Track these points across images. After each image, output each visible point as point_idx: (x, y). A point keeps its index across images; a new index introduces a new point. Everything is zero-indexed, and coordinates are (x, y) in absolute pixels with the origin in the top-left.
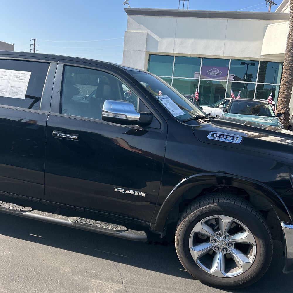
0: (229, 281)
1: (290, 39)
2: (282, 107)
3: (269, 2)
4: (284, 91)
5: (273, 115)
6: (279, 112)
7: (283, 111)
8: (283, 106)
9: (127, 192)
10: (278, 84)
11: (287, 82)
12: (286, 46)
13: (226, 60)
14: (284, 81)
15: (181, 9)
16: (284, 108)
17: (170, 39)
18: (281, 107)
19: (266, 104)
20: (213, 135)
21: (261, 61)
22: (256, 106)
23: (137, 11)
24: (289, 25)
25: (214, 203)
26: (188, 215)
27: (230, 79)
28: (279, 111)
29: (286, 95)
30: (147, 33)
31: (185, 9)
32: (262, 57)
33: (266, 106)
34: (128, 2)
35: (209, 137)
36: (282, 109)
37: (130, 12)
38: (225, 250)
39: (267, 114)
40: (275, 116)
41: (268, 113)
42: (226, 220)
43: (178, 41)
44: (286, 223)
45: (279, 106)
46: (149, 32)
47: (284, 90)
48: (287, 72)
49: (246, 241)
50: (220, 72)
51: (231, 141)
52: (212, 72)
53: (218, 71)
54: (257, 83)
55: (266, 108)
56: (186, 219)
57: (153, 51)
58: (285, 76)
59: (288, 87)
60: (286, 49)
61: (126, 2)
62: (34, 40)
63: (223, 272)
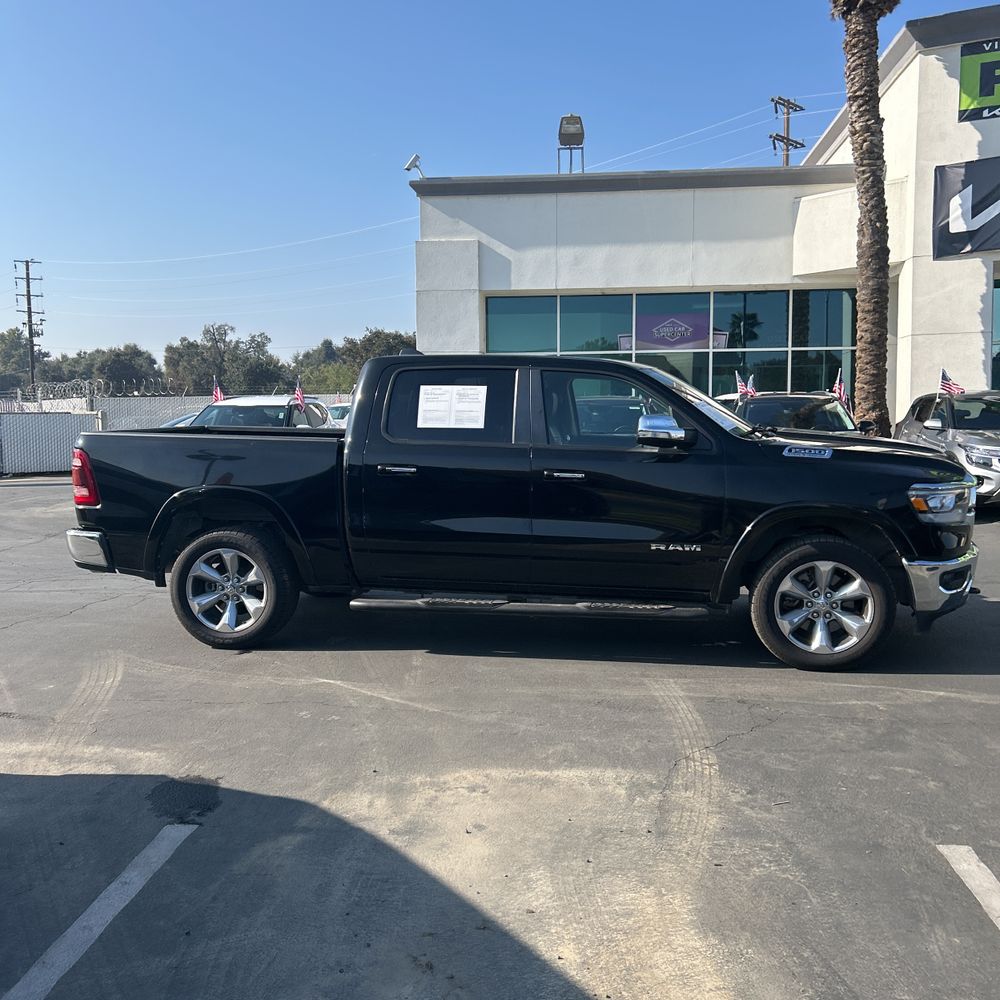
0: (841, 656)
1: (863, 236)
2: (867, 407)
3: (783, 105)
4: (868, 366)
5: (850, 426)
6: (863, 419)
7: (874, 415)
8: (870, 404)
9: (671, 548)
10: (846, 348)
11: (871, 343)
12: (856, 253)
13: (702, 296)
14: (863, 340)
15: (565, 171)
16: (873, 408)
17: (542, 253)
18: (865, 406)
19: (829, 401)
20: (790, 450)
21: (794, 291)
22: (802, 410)
23: (444, 186)
24: (858, 202)
25: (805, 544)
26: (769, 568)
27: (716, 344)
28: (860, 417)
29: (873, 375)
30: (479, 242)
31: (577, 171)
32: (797, 281)
33: (828, 407)
34: (418, 163)
35: (785, 453)
36: (869, 409)
37: (427, 189)
38: (828, 615)
39: (835, 427)
40: (855, 430)
41: (837, 425)
42: (825, 567)
43: (567, 253)
44: (908, 560)
45: (860, 404)
46: (485, 239)
47: (867, 364)
48: (869, 317)
49: (858, 593)
50: (686, 329)
51: (818, 457)
52: (664, 330)
53: (681, 326)
54: (790, 349)
55: (830, 412)
56: (766, 575)
57: (496, 287)
58: (865, 326)
59: (875, 355)
60: (857, 260)
61: (414, 165)
62: (27, 262)
63: (830, 645)
